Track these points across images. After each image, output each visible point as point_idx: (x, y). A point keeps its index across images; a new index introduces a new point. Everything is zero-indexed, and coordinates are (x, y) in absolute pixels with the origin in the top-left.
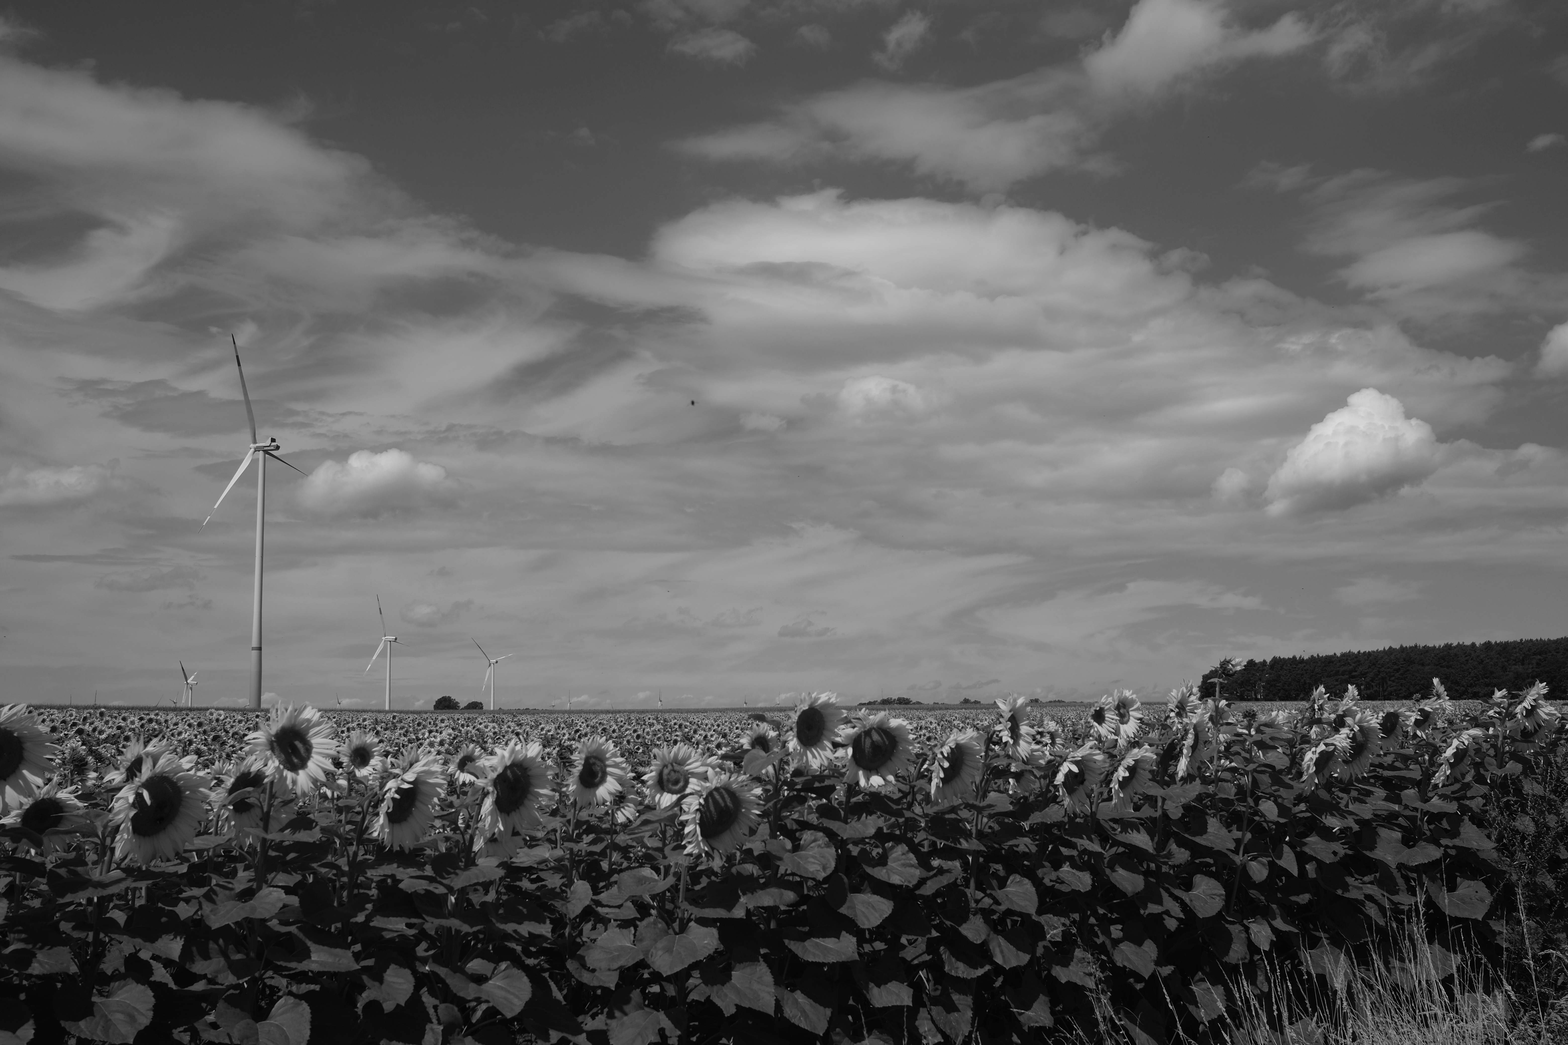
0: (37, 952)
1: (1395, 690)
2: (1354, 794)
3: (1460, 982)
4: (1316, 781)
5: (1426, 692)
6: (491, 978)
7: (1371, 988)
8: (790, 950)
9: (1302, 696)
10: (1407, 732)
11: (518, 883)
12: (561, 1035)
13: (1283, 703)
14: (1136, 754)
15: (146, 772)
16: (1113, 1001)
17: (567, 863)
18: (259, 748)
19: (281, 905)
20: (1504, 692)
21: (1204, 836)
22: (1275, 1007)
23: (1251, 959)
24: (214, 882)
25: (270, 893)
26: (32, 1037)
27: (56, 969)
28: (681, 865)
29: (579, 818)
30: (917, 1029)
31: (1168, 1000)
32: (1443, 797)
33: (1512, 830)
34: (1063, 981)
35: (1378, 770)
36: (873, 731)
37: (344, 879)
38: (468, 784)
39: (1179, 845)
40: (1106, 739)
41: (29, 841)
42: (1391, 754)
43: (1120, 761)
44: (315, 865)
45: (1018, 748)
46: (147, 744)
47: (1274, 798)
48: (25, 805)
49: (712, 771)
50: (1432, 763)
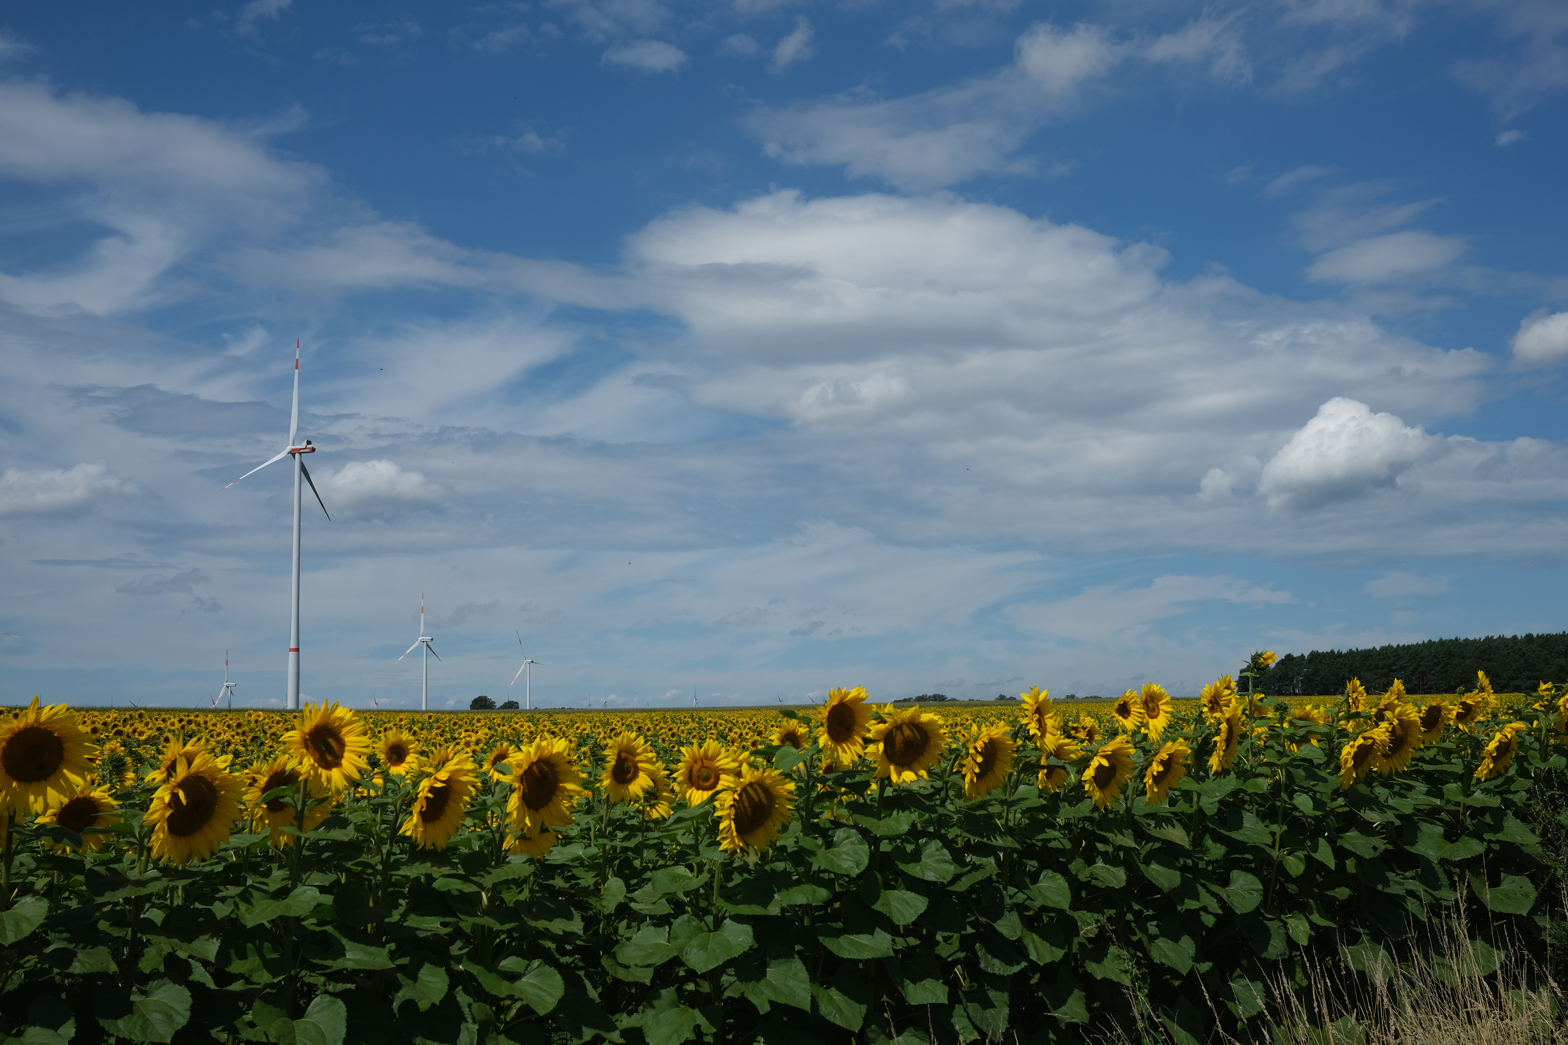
0: (78, 951)
1: (1436, 684)
2: (1394, 788)
3: (1503, 978)
4: (1354, 775)
5: (1470, 685)
6: (524, 975)
7: (1413, 985)
8: (825, 947)
10: (1450, 725)
11: (551, 882)
12: (595, 1032)
13: (1322, 697)
14: (1170, 748)
15: (181, 772)
16: (1150, 997)
17: (600, 860)
18: (294, 746)
19: (316, 904)
20: (1549, 685)
21: (1241, 832)
22: (1316, 1004)
23: (1290, 957)
24: (249, 882)
25: (305, 892)
26: (73, 1035)
27: (96, 969)
28: (715, 862)
29: (611, 817)
30: (953, 1025)
31: (1207, 997)
32: (1486, 791)
33: (1557, 825)
34: (1099, 978)
35: (1420, 764)
36: (904, 727)
37: (379, 877)
38: (498, 782)
39: (1215, 841)
40: (1135, 733)
41: (65, 839)
42: (1433, 747)
43: (1154, 756)
44: (349, 864)
45: (1045, 740)
46: (185, 745)
47: (1310, 794)
48: (61, 803)
49: (745, 767)
50: (1474, 756)
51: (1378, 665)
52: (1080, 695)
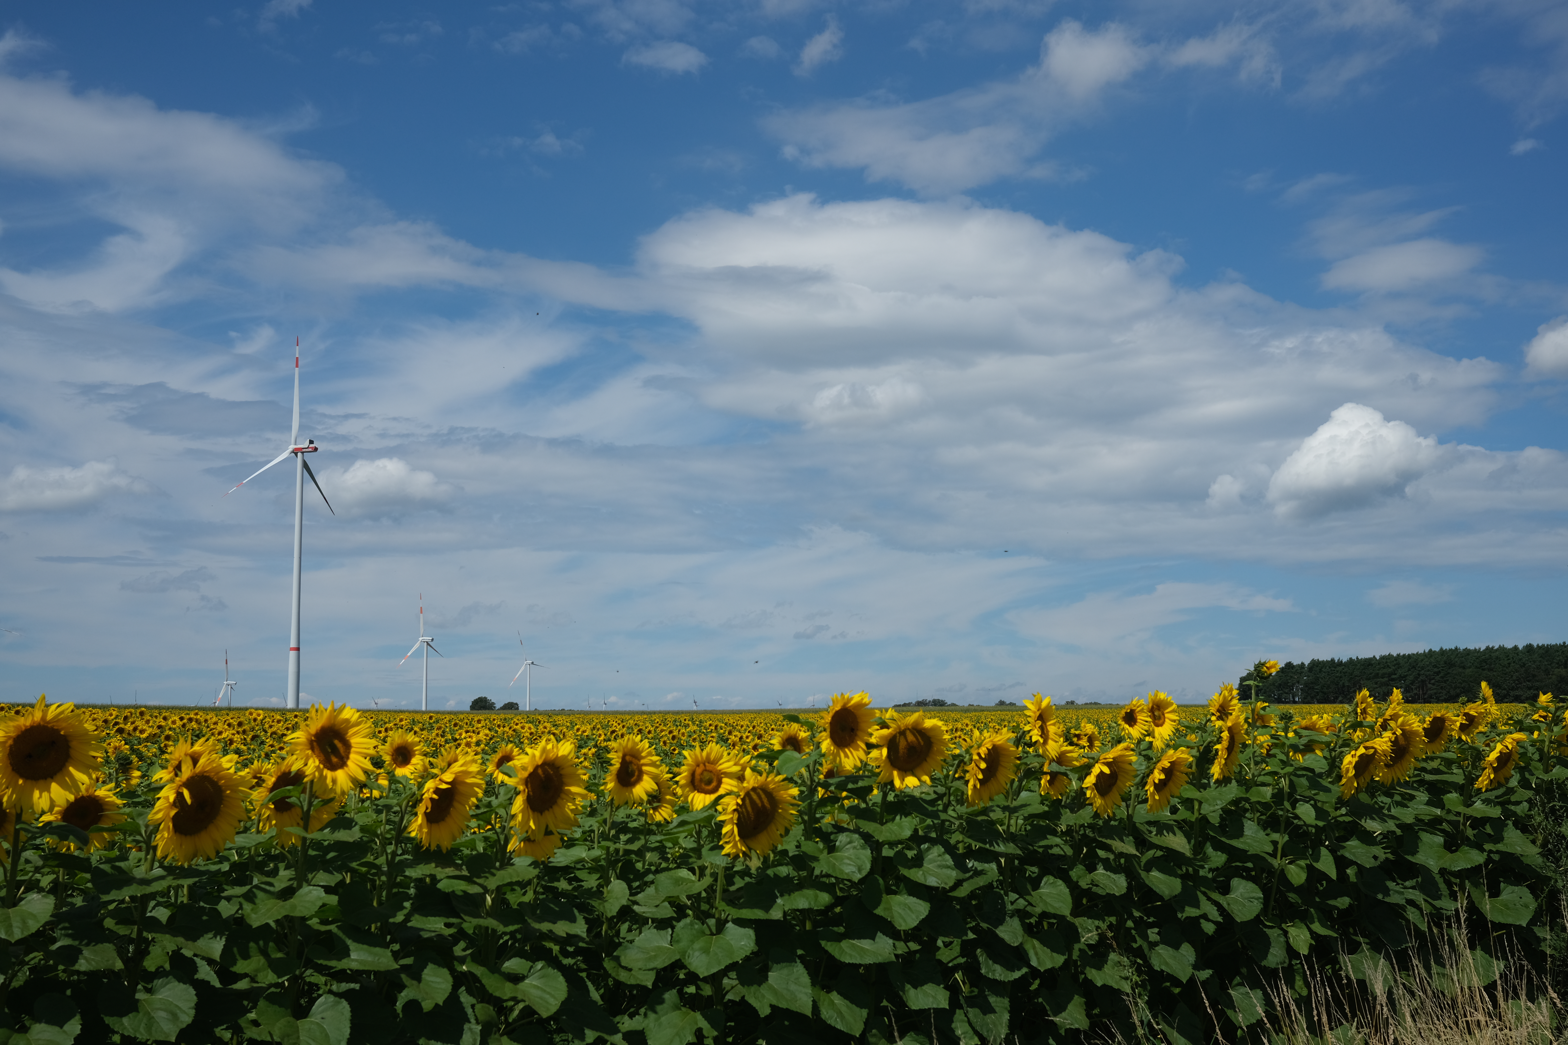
0: (82, 948)
1: (1436, 693)
2: (1397, 798)
3: (1503, 988)
4: (1356, 784)
5: (1473, 696)
6: (527, 976)
7: (1412, 994)
8: (826, 952)
9: (1340, 698)
10: (1452, 736)
11: (556, 884)
12: (597, 1034)
13: (1321, 706)
14: (1172, 756)
15: (187, 772)
16: (1150, 1003)
17: (603, 863)
18: (300, 748)
19: (321, 904)
20: (1549, 695)
21: (1241, 840)
22: (1315, 1012)
23: (1290, 965)
24: (255, 881)
25: (310, 892)
26: (79, 1032)
27: (102, 966)
28: (718, 866)
29: (615, 820)
30: (954, 1031)
31: (1207, 1005)
32: (1487, 801)
33: (1558, 836)
34: (1099, 985)
35: (1421, 774)
36: (908, 732)
37: (384, 878)
38: (503, 784)
39: (1215, 849)
40: (1140, 741)
41: (71, 837)
42: (1437, 758)
43: (1156, 763)
44: (354, 865)
45: (1048, 747)
46: (192, 744)
47: (1312, 802)
48: (67, 800)
49: (748, 772)
50: (1475, 767)
51: (1378, 674)
52: (1080, 701)
